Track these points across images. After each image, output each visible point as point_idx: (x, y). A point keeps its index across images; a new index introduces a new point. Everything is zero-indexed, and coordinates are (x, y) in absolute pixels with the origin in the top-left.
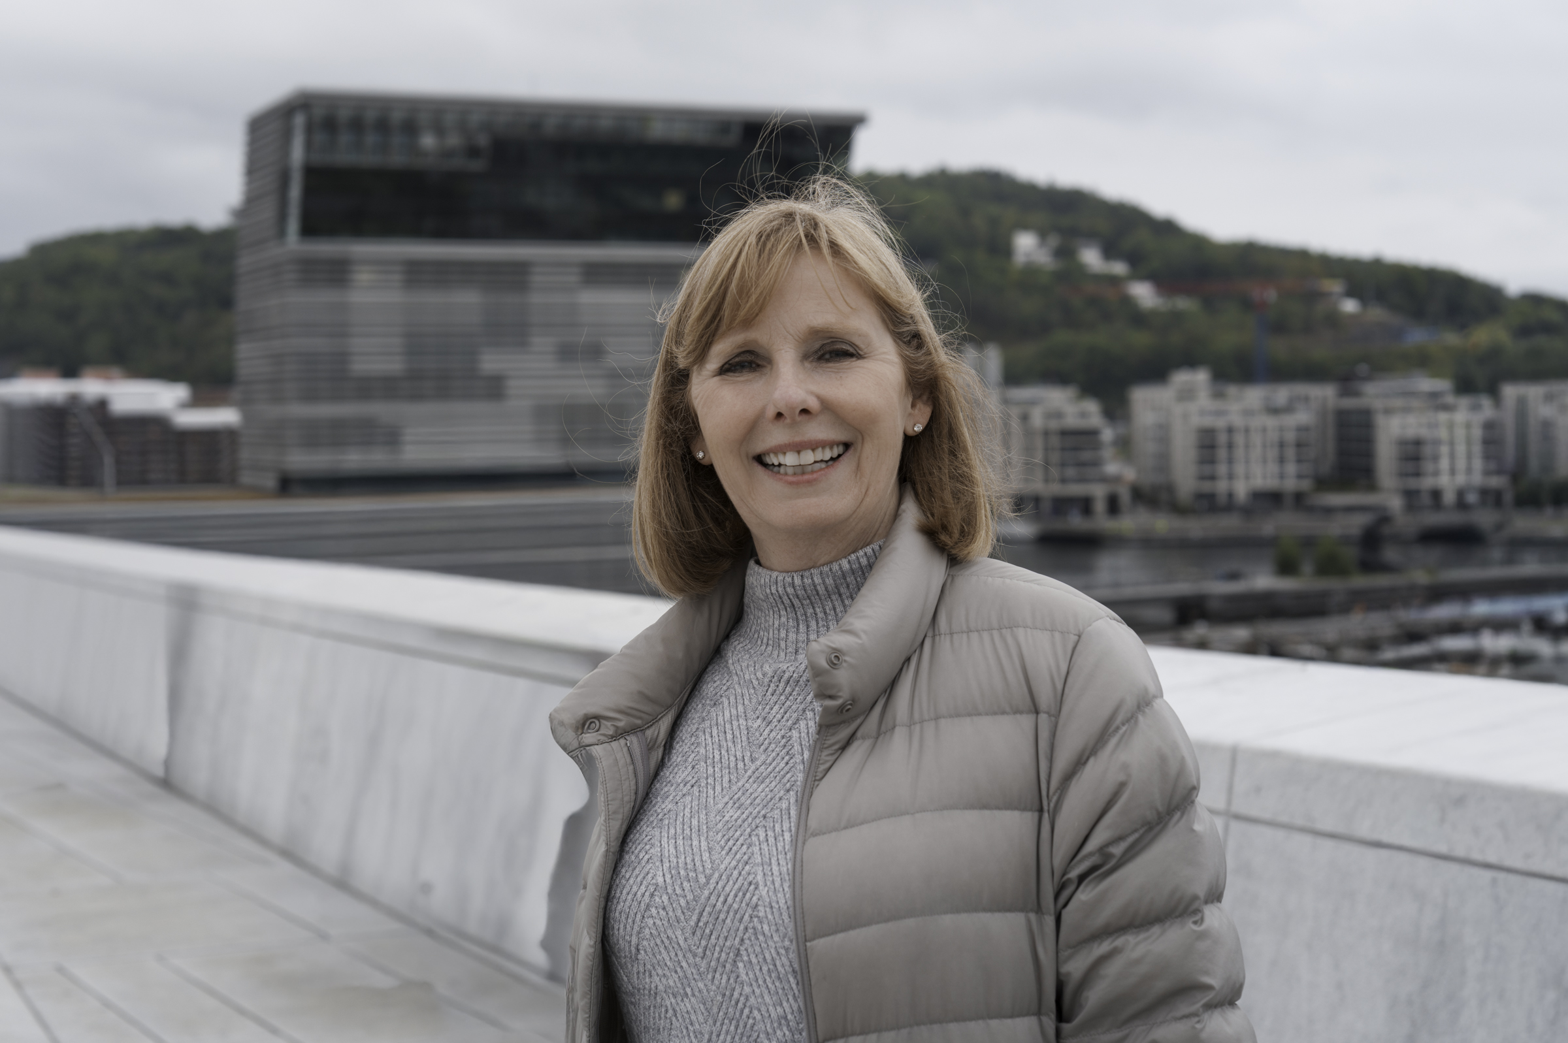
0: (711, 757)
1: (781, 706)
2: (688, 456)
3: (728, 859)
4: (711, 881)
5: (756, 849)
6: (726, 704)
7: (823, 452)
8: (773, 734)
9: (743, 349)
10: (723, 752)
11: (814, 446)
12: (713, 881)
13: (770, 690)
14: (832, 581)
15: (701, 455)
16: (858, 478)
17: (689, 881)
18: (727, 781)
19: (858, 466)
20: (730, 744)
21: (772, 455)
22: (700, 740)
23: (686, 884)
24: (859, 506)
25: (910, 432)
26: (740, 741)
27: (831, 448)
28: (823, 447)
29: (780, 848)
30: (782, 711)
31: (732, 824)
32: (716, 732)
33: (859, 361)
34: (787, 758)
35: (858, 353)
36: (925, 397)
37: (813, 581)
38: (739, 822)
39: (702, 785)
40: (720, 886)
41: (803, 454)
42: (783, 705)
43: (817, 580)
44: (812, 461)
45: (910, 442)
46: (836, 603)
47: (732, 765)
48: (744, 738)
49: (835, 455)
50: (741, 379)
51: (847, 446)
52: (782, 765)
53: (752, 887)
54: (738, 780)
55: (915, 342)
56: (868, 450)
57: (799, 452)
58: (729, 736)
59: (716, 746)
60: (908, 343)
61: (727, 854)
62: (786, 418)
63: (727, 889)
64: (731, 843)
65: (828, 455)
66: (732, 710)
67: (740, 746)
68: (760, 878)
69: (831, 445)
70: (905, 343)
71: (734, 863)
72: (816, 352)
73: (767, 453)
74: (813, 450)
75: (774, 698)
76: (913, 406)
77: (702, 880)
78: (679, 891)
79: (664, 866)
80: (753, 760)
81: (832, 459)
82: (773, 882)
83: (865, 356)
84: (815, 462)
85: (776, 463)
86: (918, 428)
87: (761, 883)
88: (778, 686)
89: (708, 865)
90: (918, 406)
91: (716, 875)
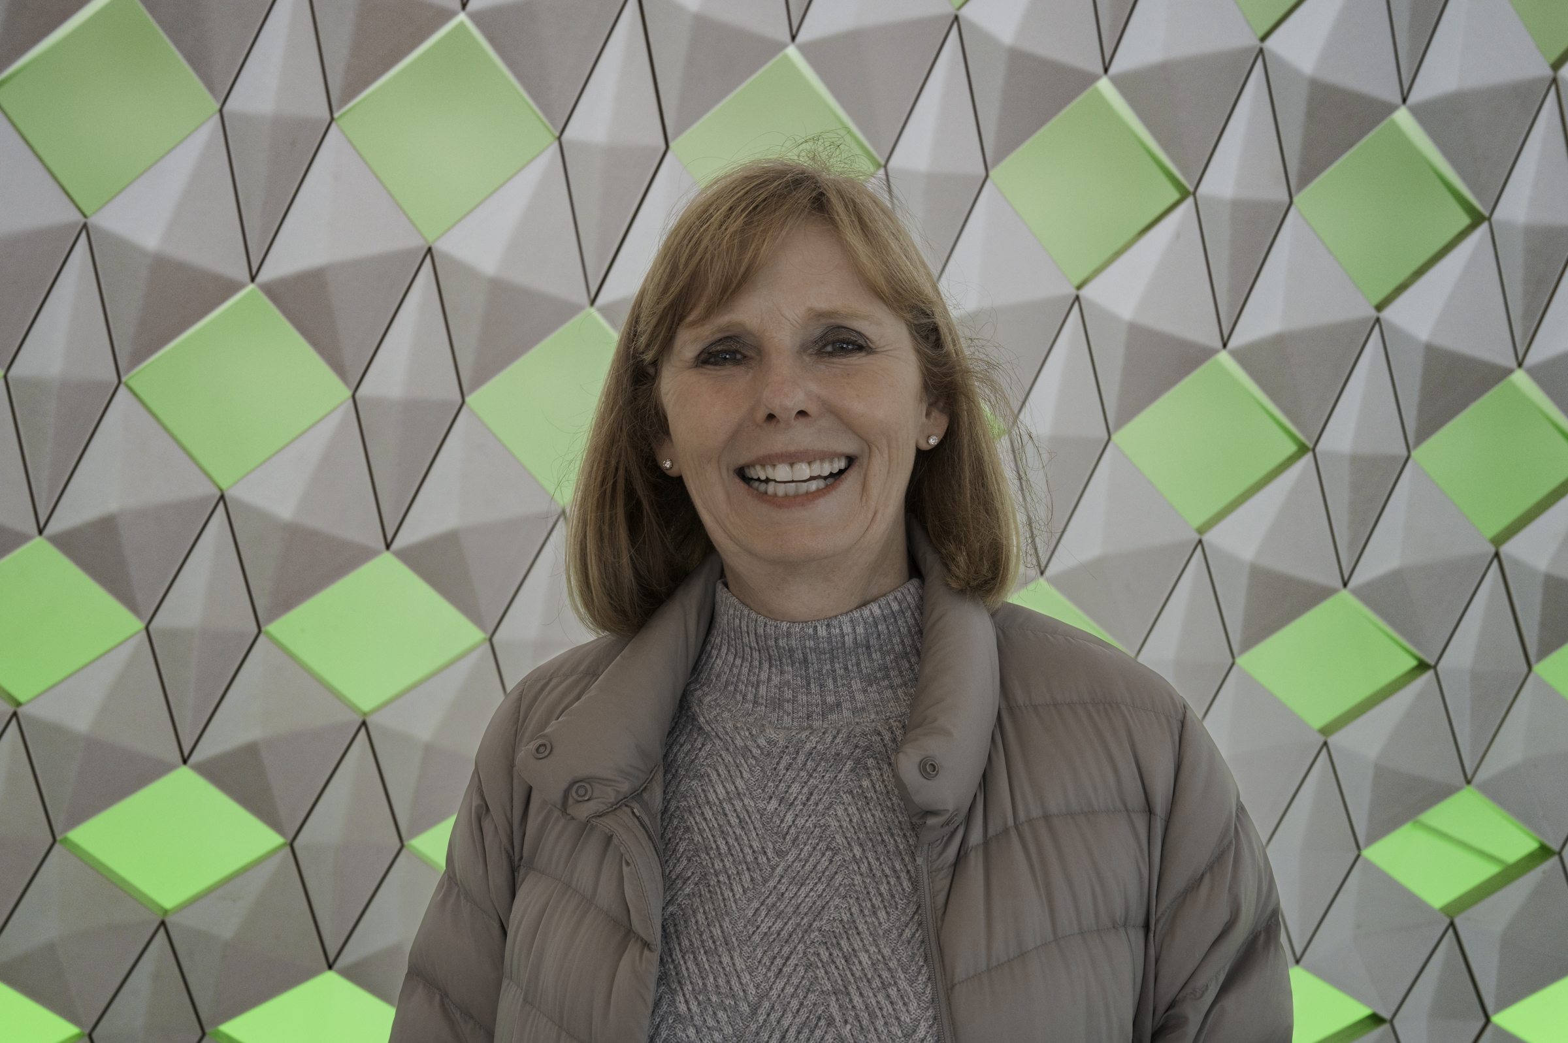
0: (714, 847)
1: (803, 784)
2: (651, 465)
3: (779, 985)
4: (759, 1012)
5: (821, 973)
6: (714, 777)
7: (821, 465)
8: (800, 822)
9: (727, 334)
10: (730, 840)
11: (810, 457)
12: (762, 1012)
13: (783, 763)
14: (862, 631)
15: (668, 464)
16: (864, 501)
17: (725, 1010)
18: (749, 880)
19: (864, 487)
20: (738, 831)
21: (758, 468)
22: (688, 824)
23: (720, 1014)
24: (863, 536)
25: (924, 446)
26: (752, 828)
27: (831, 461)
28: (822, 460)
29: (858, 974)
30: (805, 790)
31: (773, 937)
32: (711, 814)
33: (870, 357)
34: (829, 853)
35: (868, 346)
36: (941, 404)
37: (841, 630)
38: (784, 934)
39: (712, 884)
40: (773, 1017)
41: (797, 467)
42: (806, 783)
43: (847, 629)
44: (808, 477)
45: (924, 458)
46: (861, 657)
47: (750, 858)
48: (758, 825)
49: (835, 471)
50: (724, 373)
51: (851, 460)
52: (824, 862)
53: (823, 1022)
54: (765, 881)
55: (933, 338)
56: (878, 465)
57: (792, 465)
58: (734, 821)
59: (717, 833)
60: (927, 338)
61: (777, 977)
62: (778, 421)
63: (786, 1023)
64: (779, 962)
65: (827, 469)
66: (727, 785)
67: (754, 835)
68: (834, 1010)
69: (831, 456)
70: (923, 338)
71: (790, 990)
72: (816, 342)
73: (751, 465)
74: (810, 463)
75: (791, 774)
76: (928, 415)
77: (744, 1008)
78: (711, 1022)
79: (685, 989)
80: (780, 854)
81: (831, 475)
82: (857, 1017)
83: (878, 350)
84: (812, 478)
85: (763, 477)
86: (933, 441)
87: (838, 1018)
88: (794, 759)
89: (752, 990)
90: (933, 414)
91: (766, 1004)
